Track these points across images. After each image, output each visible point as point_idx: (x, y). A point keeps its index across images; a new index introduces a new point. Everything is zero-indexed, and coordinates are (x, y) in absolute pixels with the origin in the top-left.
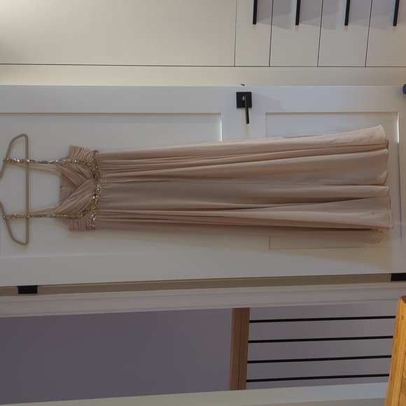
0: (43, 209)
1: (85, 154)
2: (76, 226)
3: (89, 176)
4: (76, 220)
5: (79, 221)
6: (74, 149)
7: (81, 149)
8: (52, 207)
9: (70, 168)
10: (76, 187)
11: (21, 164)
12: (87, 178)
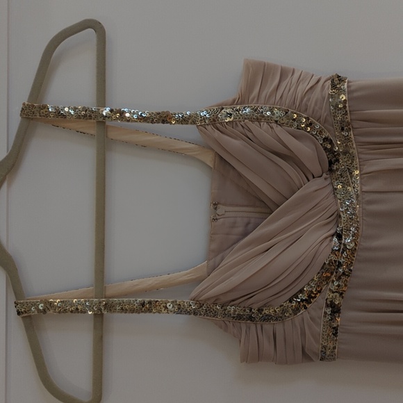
0: (150, 282)
1: (303, 87)
2: (267, 346)
3: (315, 167)
4: (268, 327)
5: (279, 327)
6: (259, 73)
7: (284, 73)
8: (183, 276)
9: (249, 138)
10: (266, 207)
11: (82, 126)
12: (309, 176)
